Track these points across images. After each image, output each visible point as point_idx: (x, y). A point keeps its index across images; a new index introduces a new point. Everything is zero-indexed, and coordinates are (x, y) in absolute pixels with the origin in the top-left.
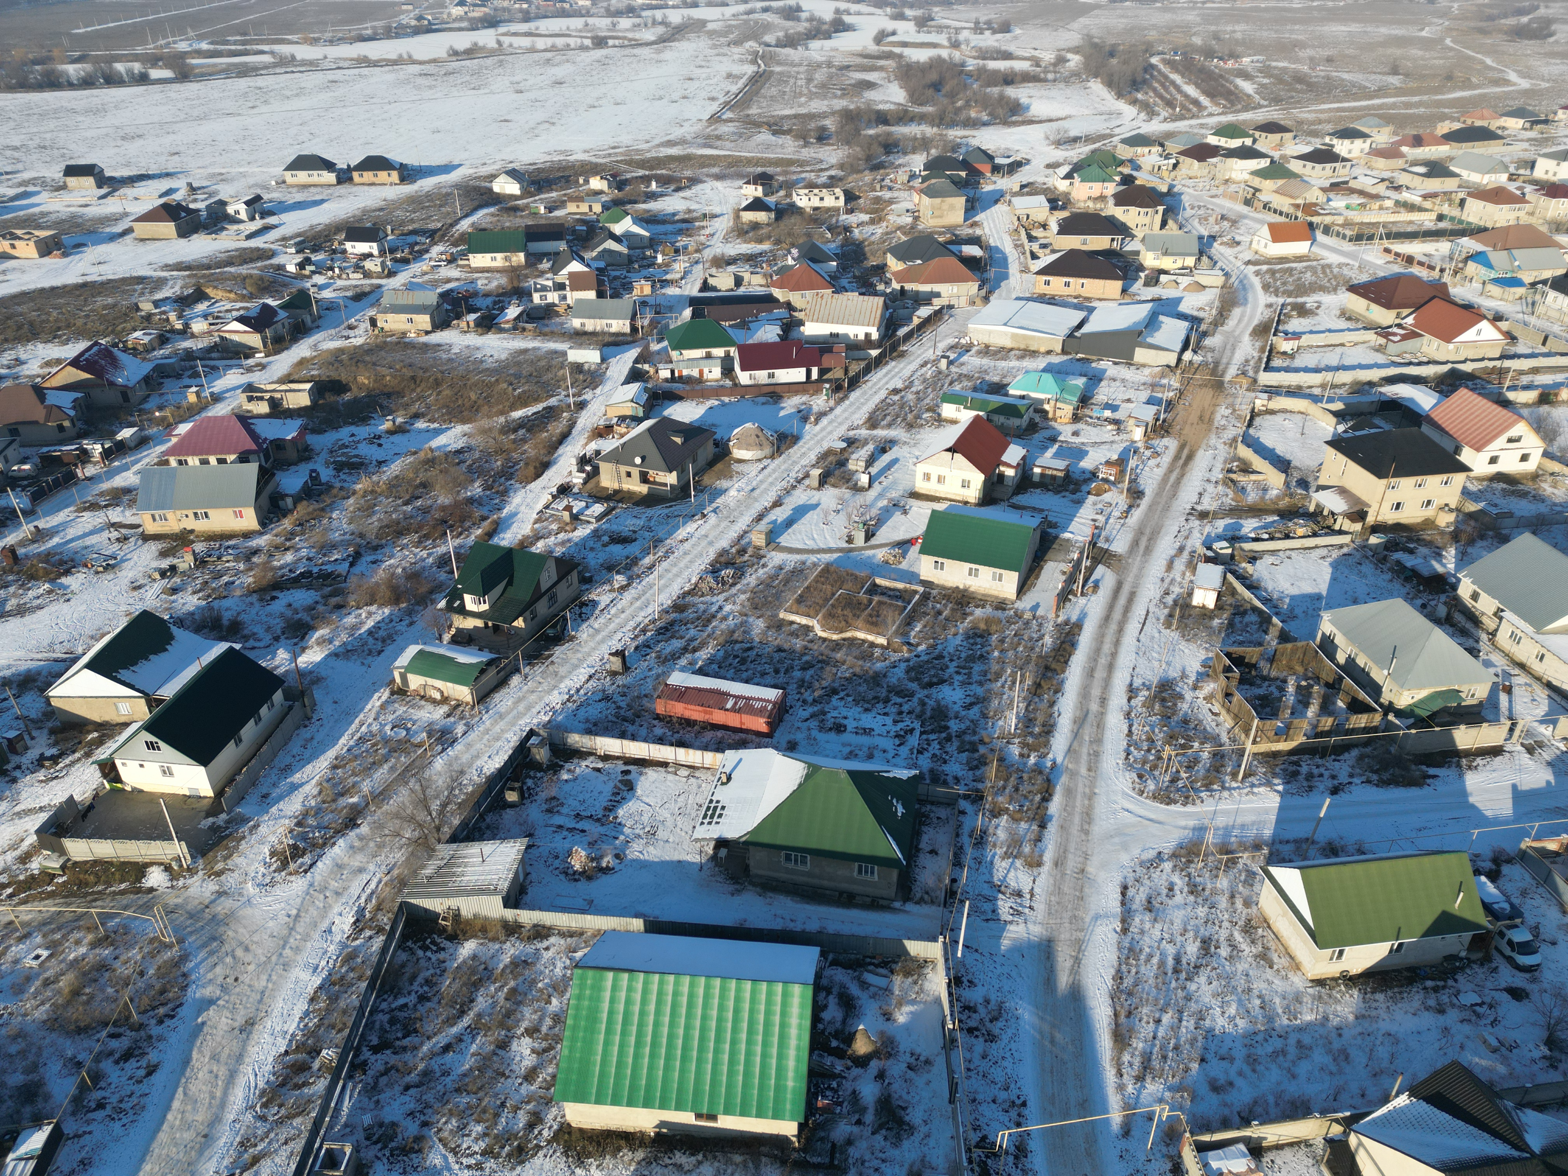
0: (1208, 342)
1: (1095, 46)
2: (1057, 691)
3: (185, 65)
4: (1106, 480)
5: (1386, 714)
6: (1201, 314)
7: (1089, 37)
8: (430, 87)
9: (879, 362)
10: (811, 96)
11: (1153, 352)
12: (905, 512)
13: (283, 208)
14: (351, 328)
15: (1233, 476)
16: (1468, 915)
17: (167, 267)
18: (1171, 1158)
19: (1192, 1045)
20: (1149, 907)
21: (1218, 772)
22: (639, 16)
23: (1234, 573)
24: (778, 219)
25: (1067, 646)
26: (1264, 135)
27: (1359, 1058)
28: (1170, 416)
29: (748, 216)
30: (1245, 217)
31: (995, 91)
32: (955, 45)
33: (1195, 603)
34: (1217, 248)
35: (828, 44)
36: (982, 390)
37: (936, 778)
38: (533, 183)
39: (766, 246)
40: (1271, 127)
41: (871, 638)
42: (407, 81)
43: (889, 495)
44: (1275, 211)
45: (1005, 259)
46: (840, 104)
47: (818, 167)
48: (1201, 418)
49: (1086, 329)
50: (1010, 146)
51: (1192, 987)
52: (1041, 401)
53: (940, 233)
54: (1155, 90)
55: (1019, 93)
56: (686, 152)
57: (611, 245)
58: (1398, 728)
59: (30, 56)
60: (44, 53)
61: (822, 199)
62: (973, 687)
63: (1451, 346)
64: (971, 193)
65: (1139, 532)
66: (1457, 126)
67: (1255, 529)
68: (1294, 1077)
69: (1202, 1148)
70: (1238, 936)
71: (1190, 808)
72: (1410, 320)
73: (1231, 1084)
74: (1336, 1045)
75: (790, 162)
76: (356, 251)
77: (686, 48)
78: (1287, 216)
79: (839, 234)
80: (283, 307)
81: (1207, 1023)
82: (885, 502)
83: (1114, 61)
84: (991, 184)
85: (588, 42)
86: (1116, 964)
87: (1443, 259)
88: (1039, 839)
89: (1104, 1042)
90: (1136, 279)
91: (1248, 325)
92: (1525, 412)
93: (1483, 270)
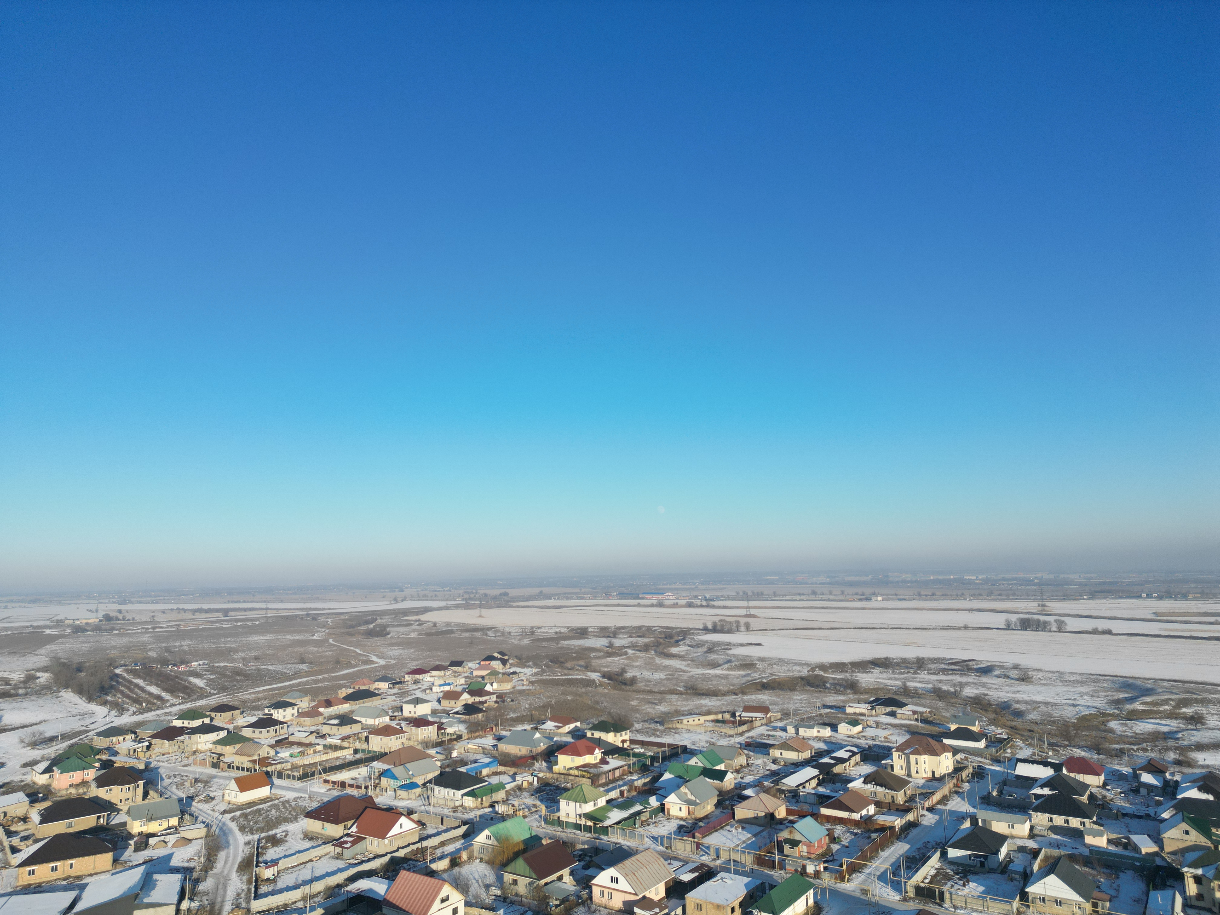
0: (201, 887)
1: (63, 665)
6: (192, 864)
7: (56, 659)
11: (151, 910)
26: (218, 714)
30: (215, 777)
34: (196, 806)
40: (222, 708)
44: (238, 768)
49: (80, 907)
54: (121, 692)
63: (386, 841)
66: (350, 691)
72: (354, 829)
78: (248, 770)
83: (82, 675)
87: (364, 779)
90: (126, 847)
91: (233, 864)
92: (445, 876)
93: (392, 782)
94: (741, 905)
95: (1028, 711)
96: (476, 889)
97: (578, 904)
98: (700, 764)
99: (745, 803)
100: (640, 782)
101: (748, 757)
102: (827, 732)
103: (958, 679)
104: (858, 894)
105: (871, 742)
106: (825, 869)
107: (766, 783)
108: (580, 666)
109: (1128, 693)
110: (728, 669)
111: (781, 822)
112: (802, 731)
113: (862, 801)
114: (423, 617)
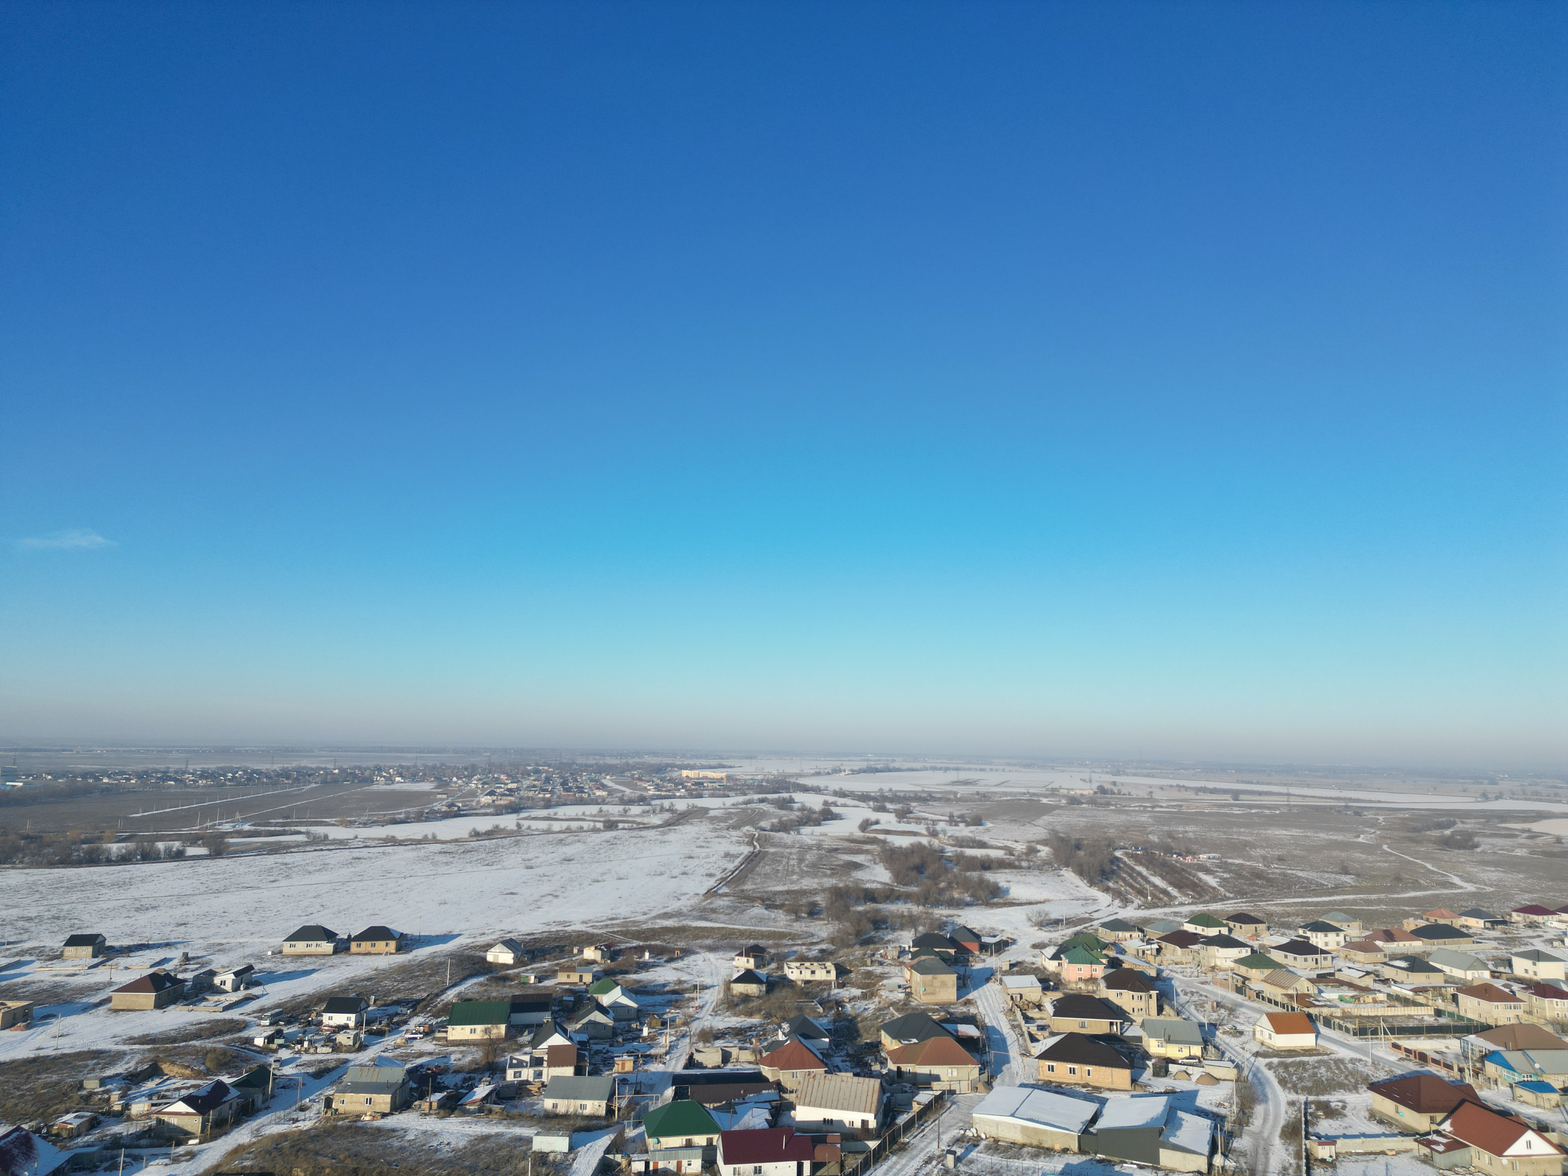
0: (1236, 1144)
1: (1062, 839)
3: (222, 843)
6: (1222, 1111)
7: (1054, 832)
8: (447, 864)
9: (878, 1156)
10: (803, 874)
11: (1179, 1155)
13: (272, 977)
14: (303, 1109)
17: (132, 1040)
22: (649, 805)
24: (769, 991)
26: (1238, 925)
29: (739, 988)
30: (1242, 1006)
31: (974, 875)
32: (934, 834)
34: (1220, 1037)
35: (818, 830)
38: (528, 952)
39: (755, 1020)
40: (1243, 918)
42: (427, 858)
44: (1270, 1001)
45: (1004, 1040)
46: (829, 882)
47: (809, 940)
49: (1101, 1124)
50: (994, 925)
53: (934, 1011)
54: (1124, 880)
55: (999, 878)
56: (681, 924)
57: (597, 1017)
59: (82, 837)
60: (97, 834)
61: (813, 972)
63: (1505, 1160)
64: (962, 970)
66: (1422, 923)
72: (1447, 1127)
75: (782, 935)
76: (332, 1023)
77: (689, 830)
78: (1283, 1006)
79: (831, 1008)
80: (235, 1085)
83: (1081, 853)
84: (981, 962)
85: (600, 825)
87: (1457, 1057)
90: (1144, 1068)
91: (1274, 1125)
93: (1504, 1072)
114: (1536, 827)
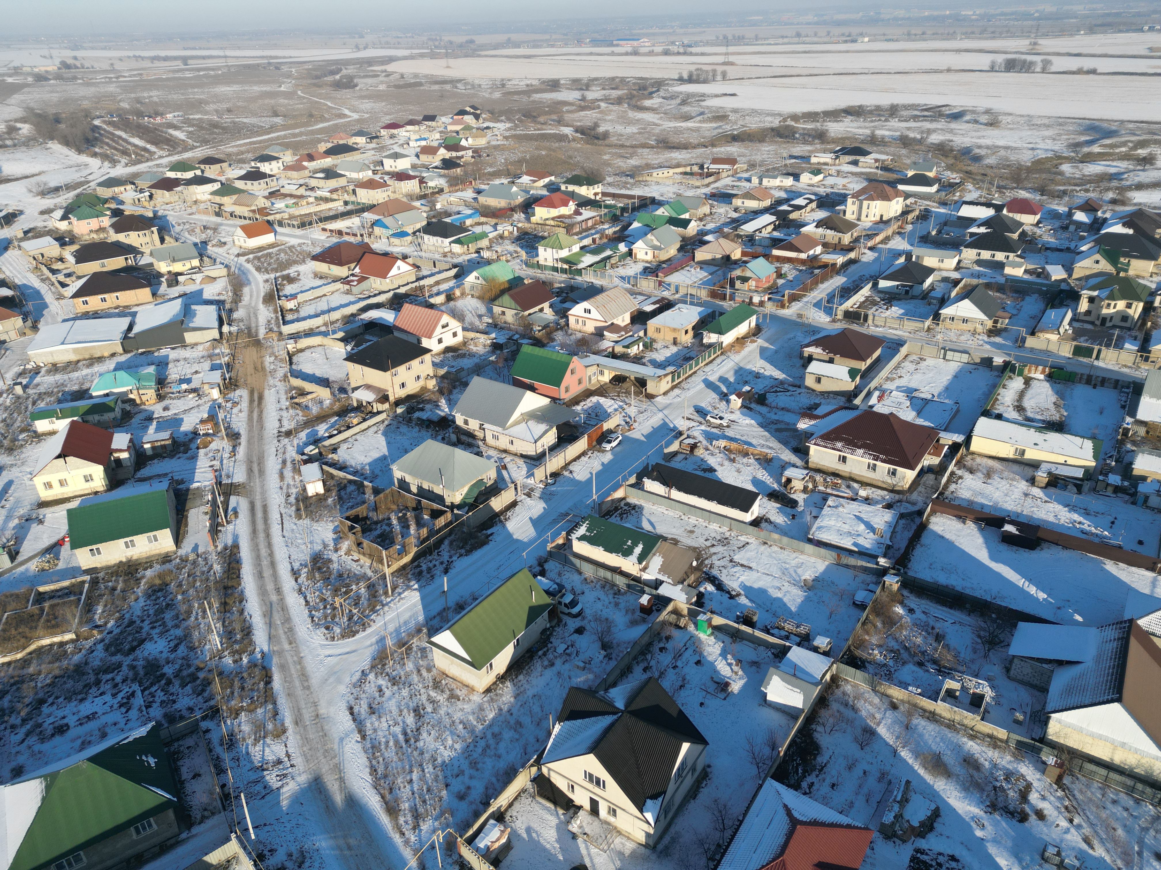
0: (235, 315)
1: (39, 115)
2: (241, 601)
4: (207, 435)
5: (452, 511)
6: (222, 298)
11: (198, 333)
12: (41, 522)
15: (296, 400)
16: (541, 602)
18: (456, 862)
19: (436, 781)
20: (372, 711)
21: (375, 597)
23: (326, 464)
25: (233, 565)
26: (207, 166)
27: (526, 720)
28: (233, 374)
30: (221, 225)
33: (310, 494)
34: (211, 250)
36: (66, 401)
37: (171, 718)
40: (210, 161)
41: (57, 639)
43: (17, 514)
44: (240, 217)
45: (37, 292)
48: (255, 368)
51: (420, 744)
52: (125, 393)
54: (107, 144)
58: (462, 516)
62: (172, 632)
63: (388, 280)
65: (249, 462)
66: (329, 145)
67: (326, 430)
68: (499, 757)
69: (470, 841)
70: (433, 694)
71: (369, 631)
72: (357, 270)
73: (469, 788)
74: (512, 722)
78: (250, 219)
81: (439, 760)
82: (16, 521)
83: (62, 126)
86: (368, 764)
87: (359, 228)
88: (276, 713)
89: (384, 819)
90: (160, 283)
91: (258, 297)
92: (443, 308)
93: (384, 230)
94: (694, 328)
95: (987, 156)
96: (470, 318)
97: (557, 329)
98: (666, 214)
99: (705, 248)
100: (611, 230)
101: (712, 206)
102: (789, 182)
103: (927, 125)
104: (794, 318)
105: (829, 190)
106: (769, 299)
107: (726, 230)
108: (553, 120)
109: (1090, 135)
110: (700, 122)
111: (736, 262)
112: (765, 181)
113: (812, 242)
114: (390, 68)
